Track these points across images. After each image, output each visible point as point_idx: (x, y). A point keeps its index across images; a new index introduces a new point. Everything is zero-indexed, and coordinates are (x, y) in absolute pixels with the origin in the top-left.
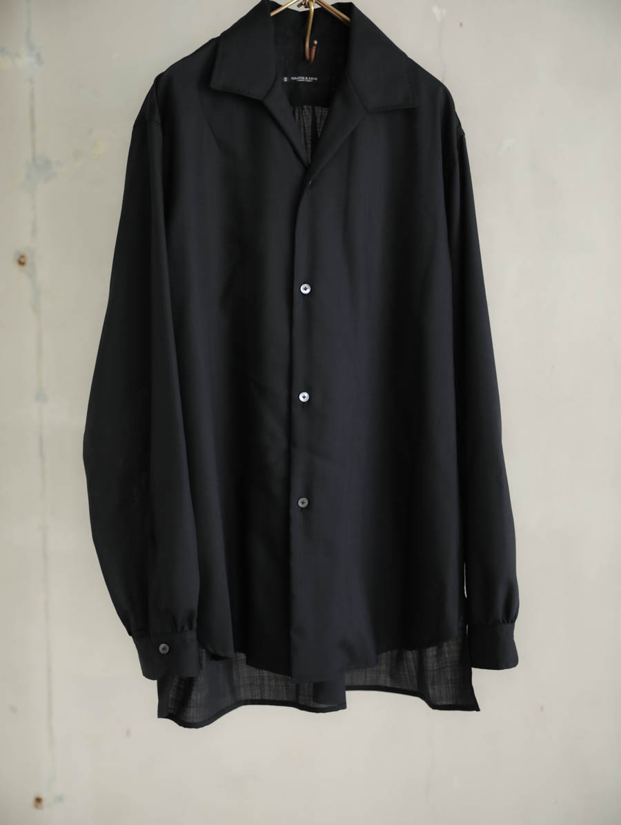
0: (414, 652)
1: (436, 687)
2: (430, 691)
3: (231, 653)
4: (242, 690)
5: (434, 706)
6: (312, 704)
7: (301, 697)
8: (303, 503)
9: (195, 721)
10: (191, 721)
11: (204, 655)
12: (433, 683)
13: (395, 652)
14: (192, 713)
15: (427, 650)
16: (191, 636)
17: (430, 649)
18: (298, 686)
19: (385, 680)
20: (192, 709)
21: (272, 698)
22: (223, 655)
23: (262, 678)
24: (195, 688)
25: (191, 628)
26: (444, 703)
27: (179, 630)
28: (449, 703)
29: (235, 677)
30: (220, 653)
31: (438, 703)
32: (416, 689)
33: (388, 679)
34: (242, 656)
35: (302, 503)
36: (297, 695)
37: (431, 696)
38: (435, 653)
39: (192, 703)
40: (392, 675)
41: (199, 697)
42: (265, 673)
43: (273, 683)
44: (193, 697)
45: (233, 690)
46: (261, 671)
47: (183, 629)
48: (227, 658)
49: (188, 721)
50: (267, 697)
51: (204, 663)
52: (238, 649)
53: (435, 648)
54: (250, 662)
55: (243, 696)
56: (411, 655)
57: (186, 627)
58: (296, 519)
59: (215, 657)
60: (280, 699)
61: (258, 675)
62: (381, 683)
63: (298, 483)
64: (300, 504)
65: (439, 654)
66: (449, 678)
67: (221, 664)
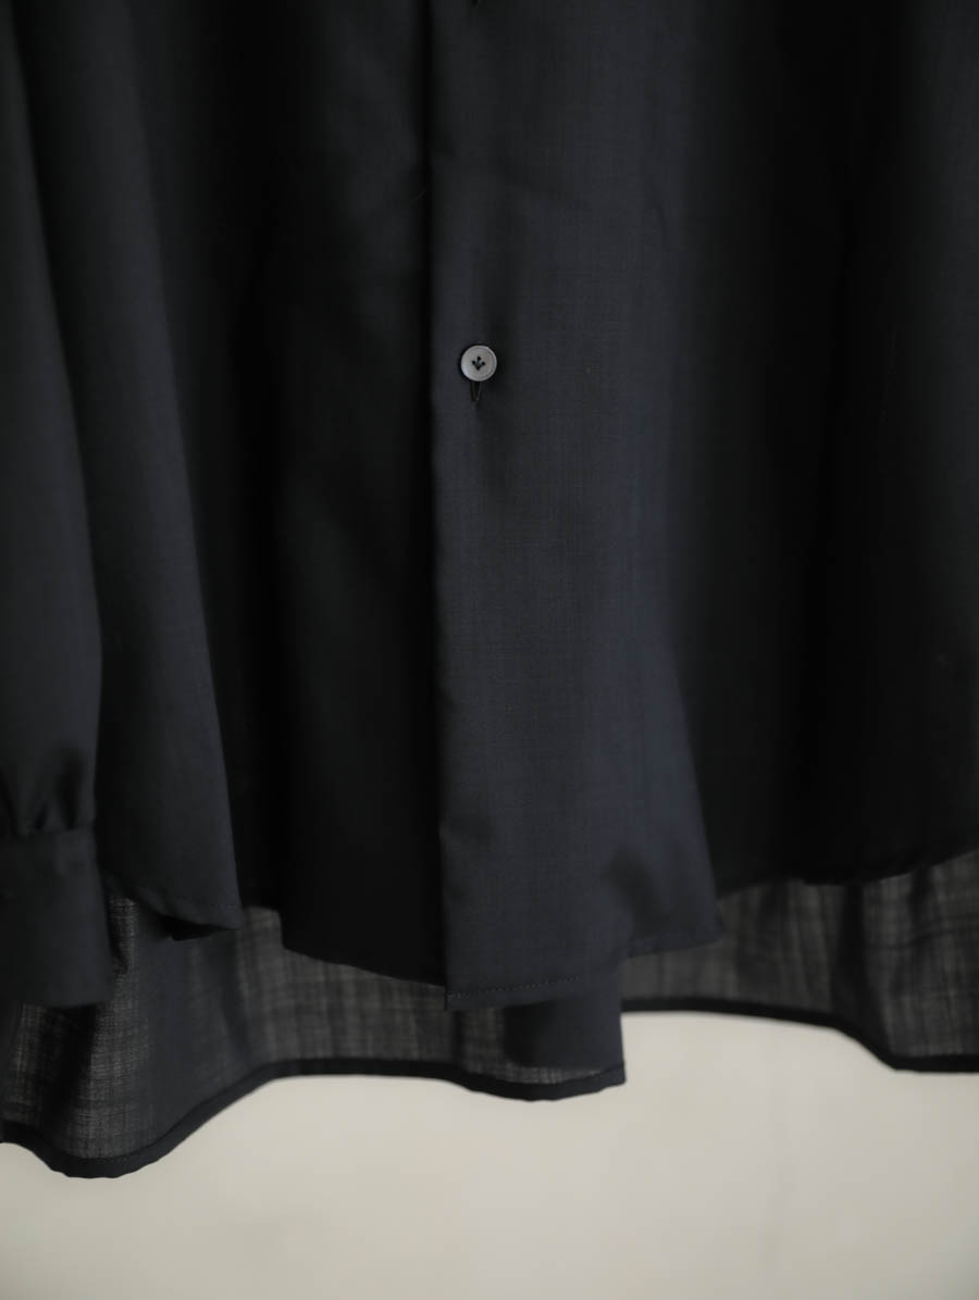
0: (826, 888)
1: (907, 1000)
2: (888, 1014)
3: (228, 905)
4: (270, 1029)
5: (897, 1060)
6: (511, 1071)
7: (470, 1049)
8: (478, 364)
9: (106, 1152)
10: (92, 1153)
11: (131, 921)
12: (897, 989)
13: (755, 895)
14: (95, 1126)
15: (884, 882)
16: (76, 850)
17: (895, 879)
18: (459, 1019)
19: (719, 977)
20: (93, 1113)
21: (370, 1053)
22: (200, 920)
23: (336, 990)
24: (102, 1037)
25: (71, 820)
26: (934, 1050)
27: (25, 828)
28: (950, 1051)
29: (245, 989)
30: (191, 913)
31: (915, 1051)
32: (825, 1006)
33: (731, 977)
34: (268, 919)
35: (478, 362)
36: (459, 1038)
37: (890, 1030)
38: (907, 889)
39: (94, 1091)
40: (743, 964)
41: (117, 1068)
42: (347, 973)
43: (374, 1004)
44: (97, 1069)
45: (241, 1031)
46: (331, 967)
47: (39, 823)
48: (220, 929)
49: (82, 1153)
50: (353, 1050)
51: (132, 948)
52: (255, 895)
53: (906, 877)
54: (293, 939)
55: (272, 1050)
56: (814, 901)
57: (54, 820)
58: (456, 427)
59: (173, 927)
60: (399, 1054)
61: (321, 978)
62: (709, 987)
63: (458, 294)
64: (468, 370)
65: (919, 894)
66: (949, 967)
67: (195, 950)
